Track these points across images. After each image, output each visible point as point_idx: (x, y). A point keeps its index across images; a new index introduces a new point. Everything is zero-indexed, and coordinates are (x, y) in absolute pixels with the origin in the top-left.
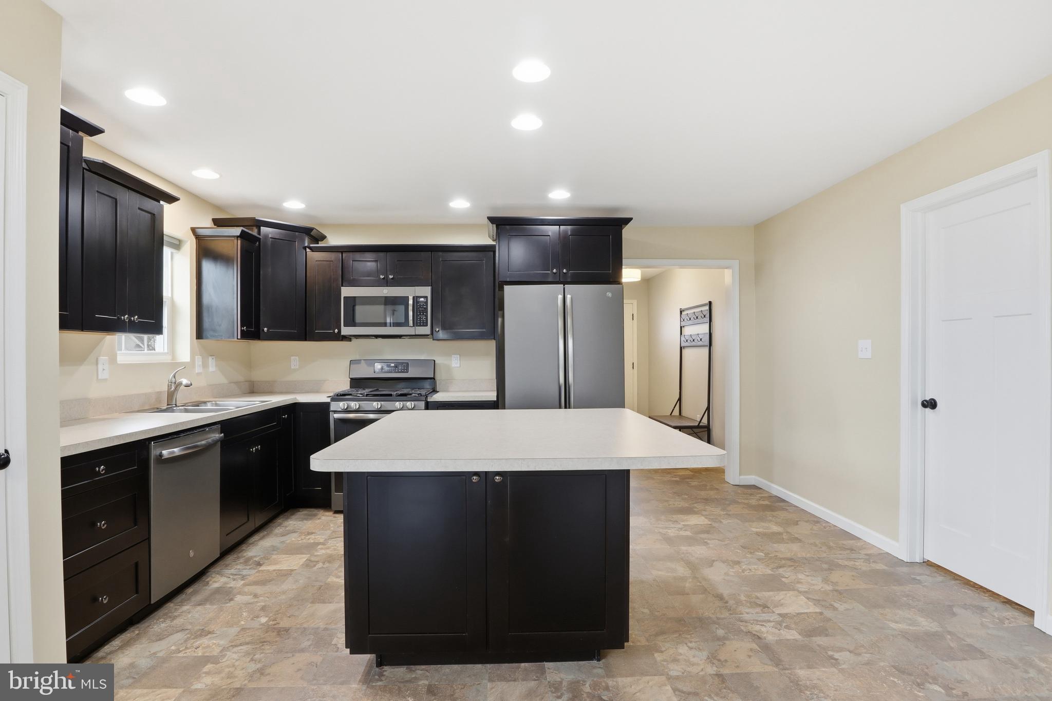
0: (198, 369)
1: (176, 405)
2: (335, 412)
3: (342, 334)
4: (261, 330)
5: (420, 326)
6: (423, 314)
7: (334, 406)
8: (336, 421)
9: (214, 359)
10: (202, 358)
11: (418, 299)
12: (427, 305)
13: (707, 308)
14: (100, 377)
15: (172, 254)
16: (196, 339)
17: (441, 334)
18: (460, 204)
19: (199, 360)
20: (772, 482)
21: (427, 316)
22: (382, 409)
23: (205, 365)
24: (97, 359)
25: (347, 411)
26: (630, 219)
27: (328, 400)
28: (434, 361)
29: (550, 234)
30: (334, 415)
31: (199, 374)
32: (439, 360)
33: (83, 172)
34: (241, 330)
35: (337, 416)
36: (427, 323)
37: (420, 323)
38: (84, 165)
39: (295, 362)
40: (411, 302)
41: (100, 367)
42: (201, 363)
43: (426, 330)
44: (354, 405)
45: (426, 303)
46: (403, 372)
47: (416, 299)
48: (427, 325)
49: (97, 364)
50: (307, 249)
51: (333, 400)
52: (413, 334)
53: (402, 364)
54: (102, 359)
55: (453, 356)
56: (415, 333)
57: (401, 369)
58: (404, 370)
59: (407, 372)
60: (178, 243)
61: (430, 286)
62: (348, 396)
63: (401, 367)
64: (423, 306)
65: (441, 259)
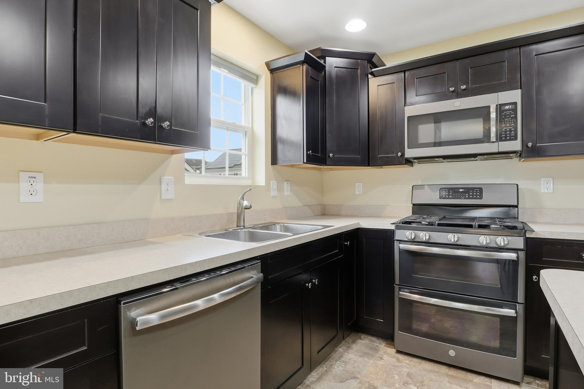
0: (274, 193)
1: (244, 226)
2: (400, 241)
3: (406, 156)
4: (327, 156)
5: (506, 140)
6: (510, 126)
7: (399, 235)
8: (401, 251)
9: (289, 184)
10: (277, 183)
11: (502, 107)
12: (516, 113)
14: (163, 197)
15: (252, 89)
16: (271, 165)
19: (274, 184)
21: (515, 128)
22: (459, 243)
23: (280, 189)
25: (413, 242)
27: (393, 227)
28: (517, 185)
30: (400, 245)
31: (274, 197)
32: (520, 186)
34: (307, 154)
35: (403, 246)
36: (516, 135)
37: (506, 137)
39: (359, 188)
40: (493, 112)
41: (164, 187)
42: (276, 187)
43: (516, 145)
44: (424, 236)
45: (515, 111)
46: (476, 198)
47: (500, 107)
48: (516, 139)
49: (160, 183)
50: (369, 75)
51: (398, 227)
52: (497, 151)
53: (473, 189)
54: (166, 179)
55: (542, 179)
56: (501, 150)
57: (473, 195)
58: (476, 195)
59: (481, 198)
60: (255, 78)
61: (520, 90)
62: (414, 225)
63: (473, 193)
64: (510, 115)
65: (534, 53)
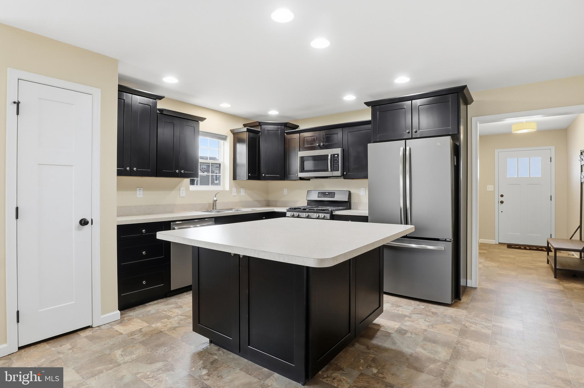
0: (234, 193)
1: (216, 209)
3: (299, 176)
4: (261, 176)
5: (335, 171)
6: (336, 164)
7: (288, 214)
9: (244, 189)
10: (237, 189)
11: (334, 156)
12: (339, 159)
14: (181, 196)
15: (224, 142)
16: (233, 180)
18: (350, 98)
19: (234, 190)
21: (338, 165)
23: (238, 192)
24: (180, 189)
26: (465, 87)
27: (285, 211)
28: (350, 192)
29: (405, 107)
31: (234, 196)
32: (352, 191)
33: (157, 114)
34: (248, 176)
36: (339, 169)
37: (335, 169)
38: (158, 112)
39: (285, 192)
40: (329, 157)
41: (181, 191)
42: (236, 191)
43: (338, 173)
44: (296, 214)
46: (332, 197)
47: (332, 156)
48: (338, 171)
50: (285, 133)
51: (288, 211)
52: (332, 176)
54: (182, 188)
55: (361, 188)
56: (334, 175)
59: (334, 197)
60: (225, 137)
61: (340, 148)
62: (297, 210)
63: (331, 194)
64: (337, 159)
65: (348, 131)
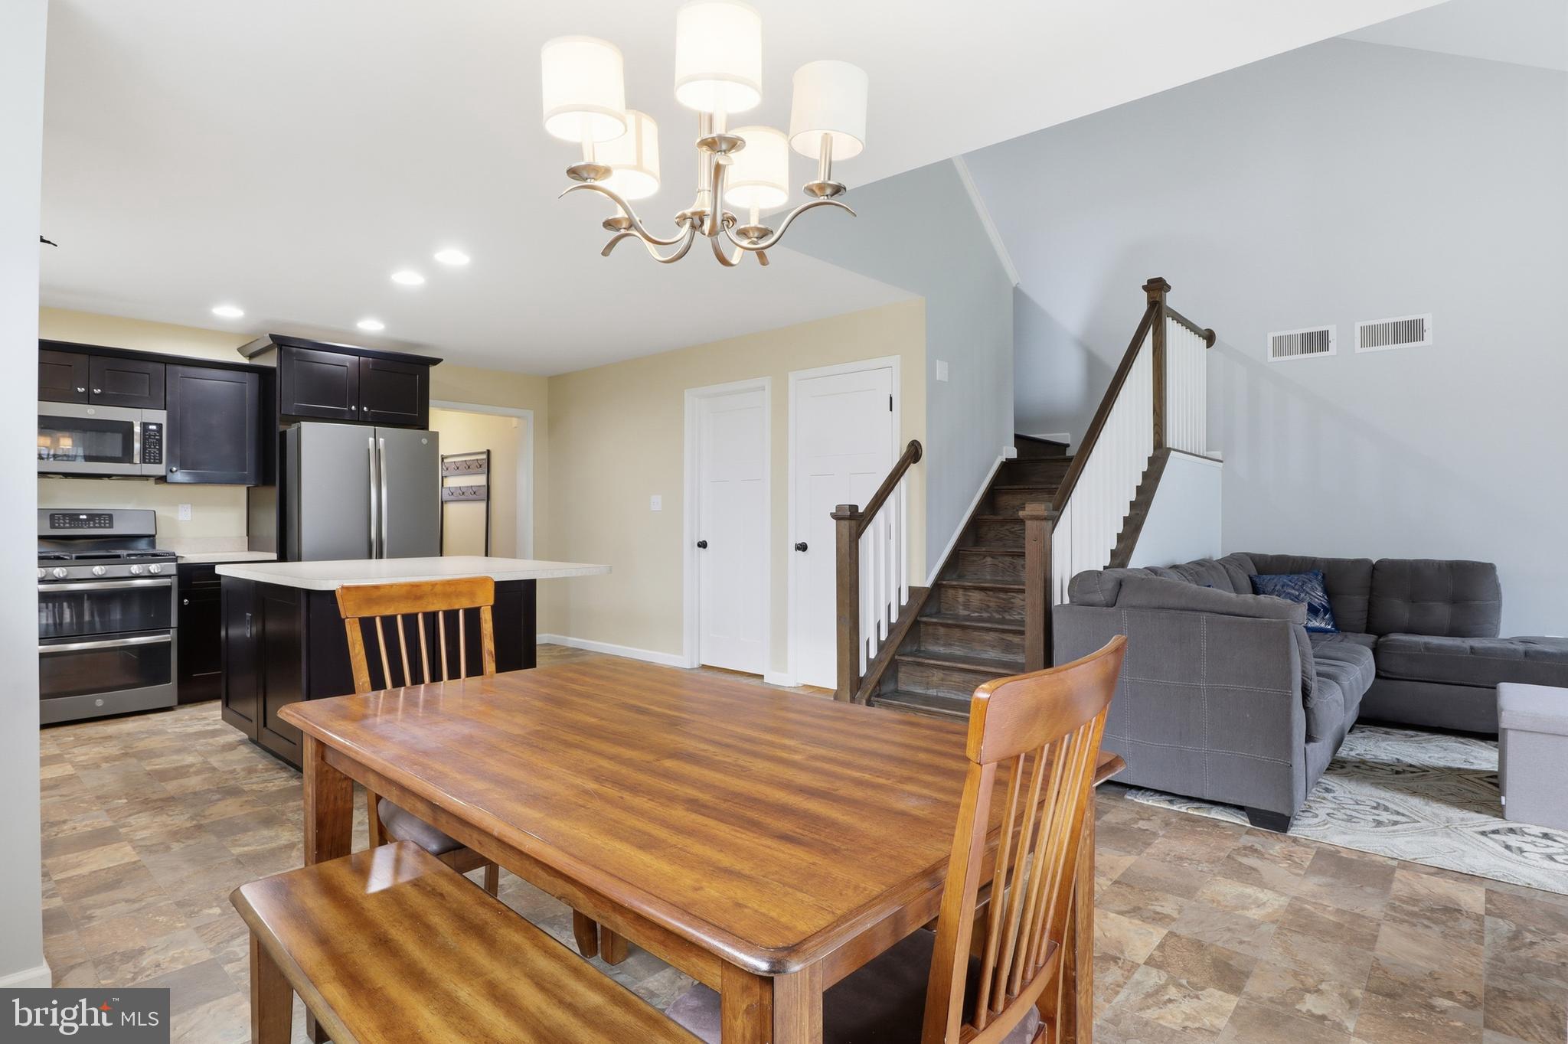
5: (150, 463)
6: (155, 448)
11: (147, 425)
12: (161, 436)
13: (484, 456)
17: (179, 476)
18: (228, 312)
20: (567, 634)
21: (160, 451)
22: (107, 576)
26: (442, 360)
28: (157, 512)
29: (348, 365)
36: (160, 459)
37: (150, 459)
40: (138, 430)
43: (159, 470)
44: (59, 571)
45: (160, 432)
47: (145, 426)
48: (161, 462)
52: (139, 473)
53: (100, 516)
55: (180, 506)
56: (144, 473)
57: (100, 523)
58: (105, 523)
59: (111, 527)
61: (165, 411)
63: (100, 520)
64: (155, 436)
65: (180, 375)
